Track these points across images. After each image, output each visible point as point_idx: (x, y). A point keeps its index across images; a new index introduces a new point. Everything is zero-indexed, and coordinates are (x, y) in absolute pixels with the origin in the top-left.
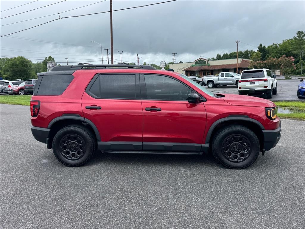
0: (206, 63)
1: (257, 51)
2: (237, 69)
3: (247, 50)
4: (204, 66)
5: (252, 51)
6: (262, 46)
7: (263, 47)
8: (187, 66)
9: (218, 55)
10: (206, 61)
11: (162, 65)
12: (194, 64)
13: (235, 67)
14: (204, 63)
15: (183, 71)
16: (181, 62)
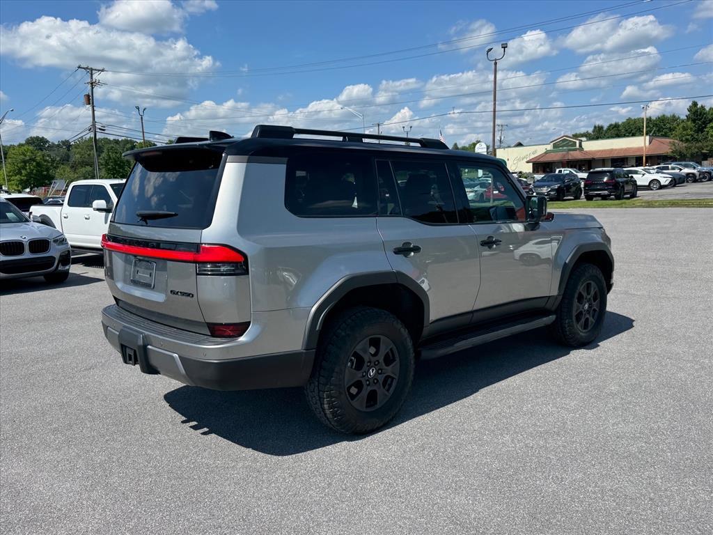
0: (576, 146)
1: (687, 116)
2: (644, 158)
3: (664, 115)
4: (571, 152)
5: (674, 116)
6: (698, 106)
7: (700, 109)
8: (535, 152)
9: (595, 127)
10: (575, 142)
11: (480, 151)
12: (550, 147)
13: (638, 154)
14: (572, 146)
15: (528, 162)
16: (520, 145)
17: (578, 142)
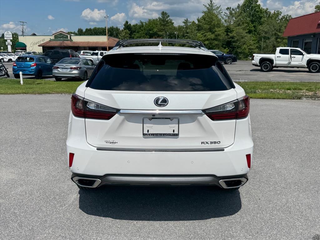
0: (68, 38)
2: (108, 48)
3: (113, 27)
4: (66, 42)
6: (128, 24)
8: (44, 40)
9: (79, 29)
11: (8, 36)
12: (53, 38)
14: (65, 38)
15: (39, 46)
16: (34, 35)
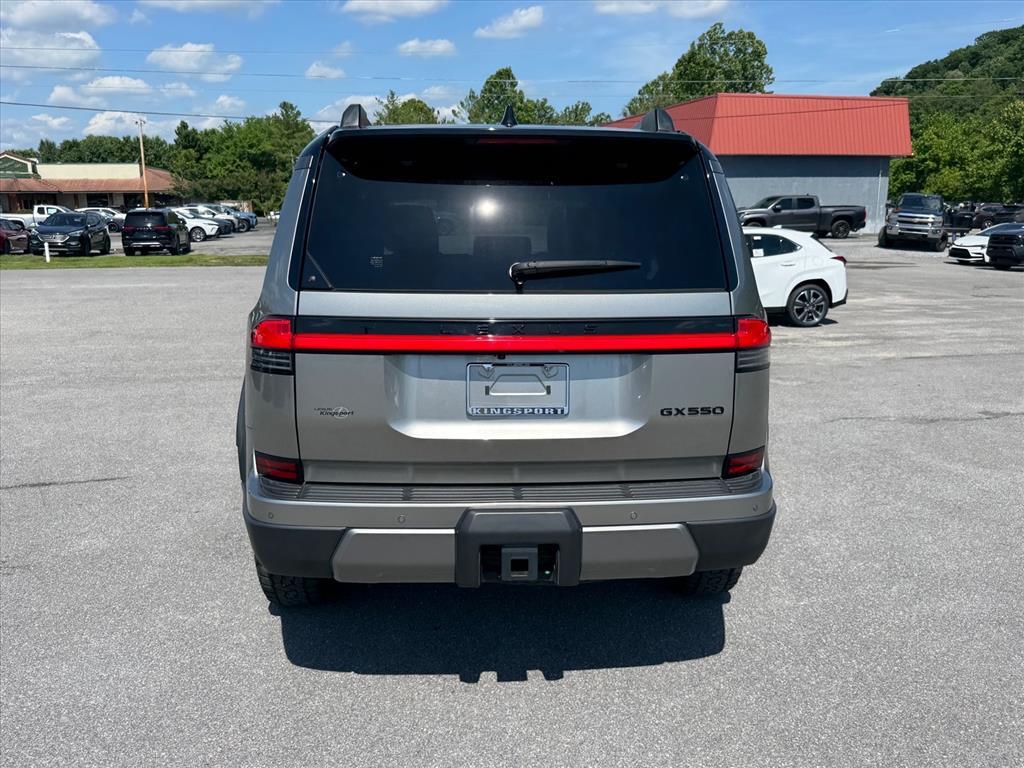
0: (27, 171)
1: (175, 141)
5: (158, 139)
10: (26, 165)
14: (20, 169)
17: (29, 165)
